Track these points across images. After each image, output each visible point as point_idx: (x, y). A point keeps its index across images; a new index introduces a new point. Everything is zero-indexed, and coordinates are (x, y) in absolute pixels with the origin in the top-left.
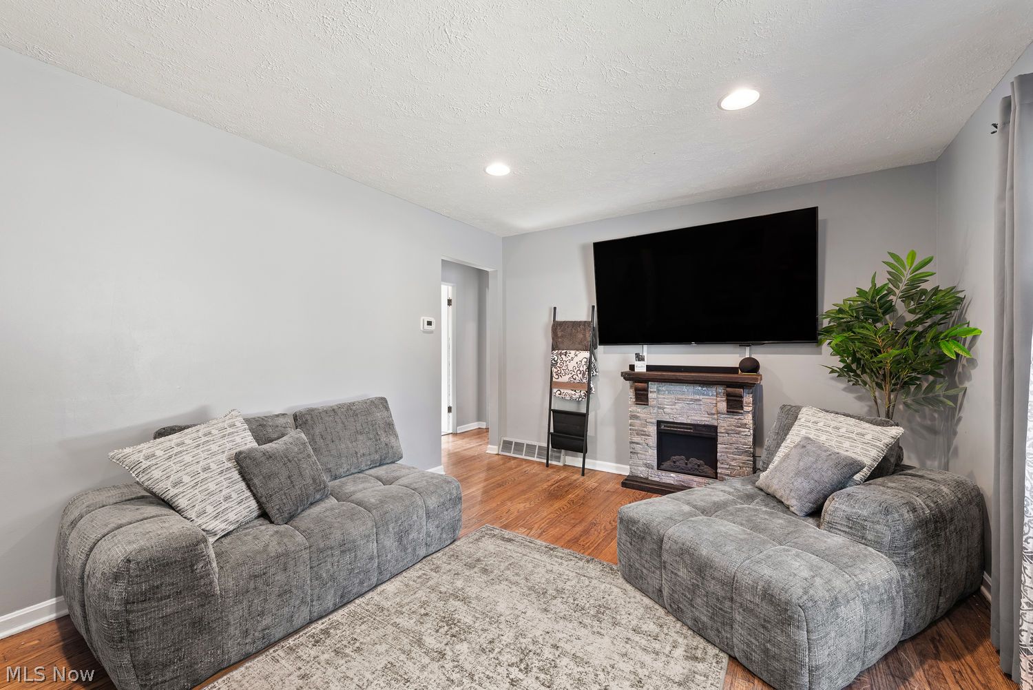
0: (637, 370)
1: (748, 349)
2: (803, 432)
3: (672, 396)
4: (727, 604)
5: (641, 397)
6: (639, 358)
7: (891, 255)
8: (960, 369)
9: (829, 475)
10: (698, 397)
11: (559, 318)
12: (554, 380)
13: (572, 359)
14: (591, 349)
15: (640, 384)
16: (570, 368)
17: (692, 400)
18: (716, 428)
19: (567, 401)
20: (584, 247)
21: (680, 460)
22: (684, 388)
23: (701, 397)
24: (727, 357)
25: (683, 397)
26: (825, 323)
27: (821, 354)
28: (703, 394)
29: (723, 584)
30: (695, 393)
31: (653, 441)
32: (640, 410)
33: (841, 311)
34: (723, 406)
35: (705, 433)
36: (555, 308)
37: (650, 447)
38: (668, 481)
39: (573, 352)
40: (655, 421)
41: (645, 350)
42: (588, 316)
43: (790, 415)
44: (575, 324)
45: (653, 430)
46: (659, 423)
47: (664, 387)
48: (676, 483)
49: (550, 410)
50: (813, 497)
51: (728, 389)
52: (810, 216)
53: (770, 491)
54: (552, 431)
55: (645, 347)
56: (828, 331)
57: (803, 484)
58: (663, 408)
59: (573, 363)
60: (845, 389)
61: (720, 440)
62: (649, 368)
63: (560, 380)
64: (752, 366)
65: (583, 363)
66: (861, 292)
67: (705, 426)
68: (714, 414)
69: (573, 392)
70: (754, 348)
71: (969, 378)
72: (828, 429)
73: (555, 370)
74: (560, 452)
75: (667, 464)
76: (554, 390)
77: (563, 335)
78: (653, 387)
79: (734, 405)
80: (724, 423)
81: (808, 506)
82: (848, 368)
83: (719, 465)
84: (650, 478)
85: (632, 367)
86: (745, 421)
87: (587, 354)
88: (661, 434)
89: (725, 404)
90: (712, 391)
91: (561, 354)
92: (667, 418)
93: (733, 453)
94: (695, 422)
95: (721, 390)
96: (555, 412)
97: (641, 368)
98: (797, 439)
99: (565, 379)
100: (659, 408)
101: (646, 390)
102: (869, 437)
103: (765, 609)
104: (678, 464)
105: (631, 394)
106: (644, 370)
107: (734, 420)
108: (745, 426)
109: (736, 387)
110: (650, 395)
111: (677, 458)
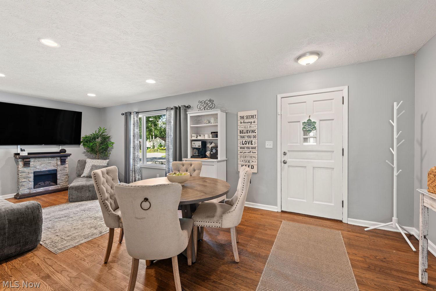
0: (21, 155)
1: (61, 146)
3: (40, 162)
5: (27, 164)
6: (22, 150)
7: (100, 127)
8: (109, 149)
10: (50, 161)
15: (25, 160)
17: (48, 163)
18: (56, 170)
21: (42, 183)
22: (45, 159)
23: (51, 161)
24: (55, 149)
25: (45, 162)
27: (80, 147)
28: (52, 160)
30: (49, 160)
31: (32, 179)
32: (26, 169)
34: (59, 163)
35: (53, 172)
37: (31, 182)
38: (40, 191)
45: (32, 175)
46: (34, 173)
47: (37, 160)
48: (43, 190)
51: (61, 158)
52: (80, 113)
55: (19, 146)
56: (82, 142)
58: (36, 167)
60: (85, 156)
61: (58, 173)
62: (29, 154)
67: (53, 170)
68: (55, 166)
70: (63, 146)
71: (111, 151)
75: (36, 187)
78: (32, 160)
79: (63, 162)
80: (59, 168)
83: (58, 180)
84: (31, 192)
85: (18, 154)
86: (66, 166)
88: (35, 176)
89: (60, 162)
90: (55, 159)
92: (38, 170)
93: (62, 176)
94: (49, 170)
95: (59, 158)
97: (24, 154)
98: (91, 166)
100: (34, 167)
101: (30, 161)
104: (41, 185)
105: (21, 164)
106: (27, 154)
107: (63, 166)
108: (66, 167)
109: (63, 157)
110: (31, 163)
111: (40, 183)
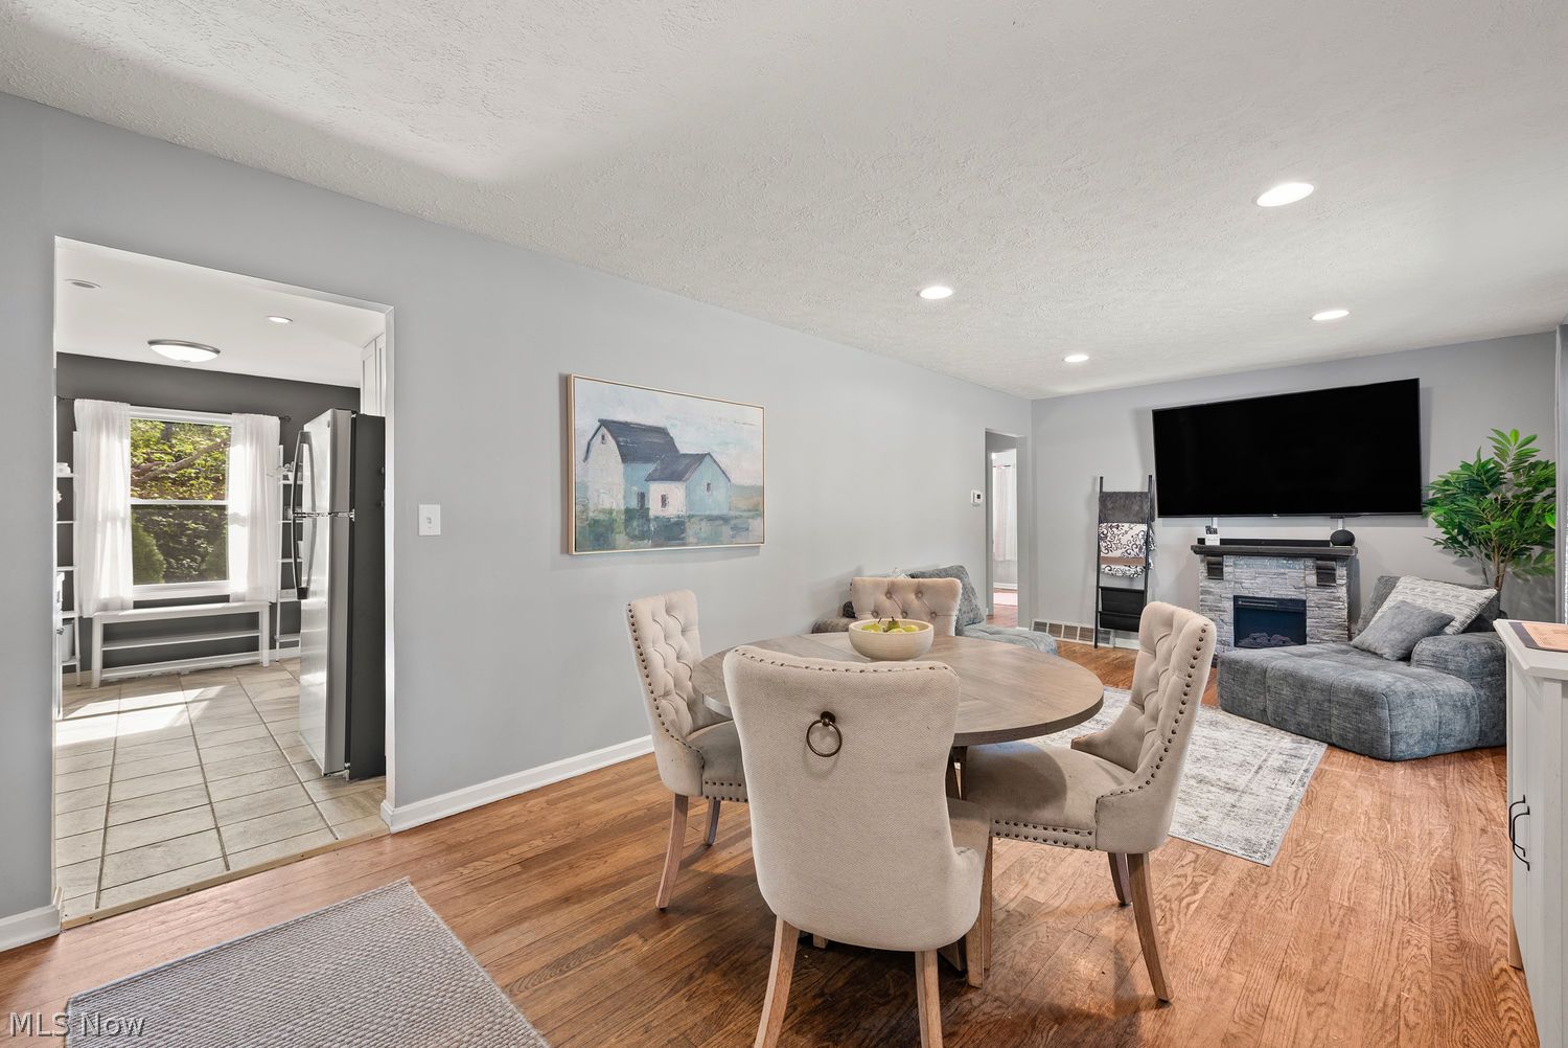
0: (1208, 543)
1: (1340, 521)
2: (1400, 598)
3: (1252, 570)
4: (1326, 704)
5: (1215, 571)
6: (1210, 530)
7: (1496, 431)
9: (1420, 626)
10: (1283, 571)
11: (1106, 489)
12: (1102, 554)
13: (1126, 532)
14: (1149, 521)
15: (1213, 559)
16: (1124, 541)
17: (1275, 574)
18: (1304, 602)
19: (1119, 576)
20: (1138, 413)
21: (1260, 636)
22: (1267, 561)
23: (1287, 570)
24: (1317, 529)
25: (1265, 570)
26: (1431, 495)
27: (1424, 526)
28: (1289, 568)
29: (1322, 691)
30: (1278, 567)
31: (1229, 616)
32: (1213, 585)
33: (1447, 482)
34: (1312, 579)
35: (1292, 608)
36: (1101, 478)
37: (1226, 624)
39: (1126, 525)
40: (1232, 596)
41: (1215, 522)
42: (1143, 484)
43: (1387, 584)
44: (1128, 495)
45: (1229, 605)
46: (1236, 598)
47: (1242, 561)
49: (1098, 587)
50: (1405, 645)
51: (1319, 562)
52: (1411, 387)
53: (1364, 647)
54: (1100, 609)
55: (1215, 519)
56: (1433, 503)
57: (1397, 636)
58: (1241, 583)
59: (1128, 536)
61: (1309, 614)
62: (1223, 541)
63: (1110, 555)
64: (1348, 539)
65: (1140, 536)
66: (1465, 466)
67: (1291, 600)
68: (1302, 588)
69: (1127, 568)
70: (1348, 520)
72: (1425, 594)
73: (1105, 544)
74: (1109, 633)
75: (1244, 642)
76: (1103, 566)
77: (1113, 506)
78: (1228, 561)
79: (1326, 578)
80: (1314, 598)
81: (1400, 652)
82: (1454, 540)
83: (1308, 640)
85: (1201, 541)
86: (1338, 595)
87: (1144, 527)
88: (1238, 610)
89: (1314, 577)
90: (1299, 564)
91: (1111, 527)
92: (1245, 593)
93: (1324, 628)
94: (1280, 597)
95: (1310, 563)
96: (1103, 589)
97: (1213, 541)
98: (1393, 604)
99: (1117, 554)
100: (1235, 582)
101: (1221, 564)
102: (1463, 598)
103: (1358, 700)
104: (1258, 640)
105: (1202, 569)
106: (1218, 543)
107: (1325, 594)
108: (1338, 599)
109: (1328, 559)
110: (1225, 569)
111: (1257, 634)
